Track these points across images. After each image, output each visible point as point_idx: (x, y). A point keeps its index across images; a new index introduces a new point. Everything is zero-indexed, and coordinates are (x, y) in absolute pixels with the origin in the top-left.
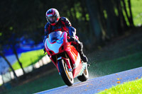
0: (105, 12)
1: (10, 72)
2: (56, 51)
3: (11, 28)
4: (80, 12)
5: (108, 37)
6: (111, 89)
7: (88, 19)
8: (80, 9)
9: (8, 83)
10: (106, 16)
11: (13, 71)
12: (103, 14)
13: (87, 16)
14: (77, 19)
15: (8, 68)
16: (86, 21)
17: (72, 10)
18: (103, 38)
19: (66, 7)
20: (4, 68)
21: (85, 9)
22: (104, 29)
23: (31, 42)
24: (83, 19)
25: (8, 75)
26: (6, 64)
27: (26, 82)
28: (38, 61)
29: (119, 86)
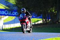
4: (54, 10)
13: (56, 12)
17: (52, 8)
19: (50, 7)
21: (56, 9)
23: (36, 15)
28: (37, 22)
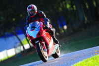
0: (87, 4)
1: (20, 46)
2: (34, 36)
3: (21, 15)
5: (89, 22)
6: (91, 58)
7: (75, 9)
8: (70, 2)
9: (19, 54)
10: (87, 7)
11: (23, 45)
12: (86, 5)
14: (67, 9)
15: (19, 43)
16: (73, 10)
18: (86, 22)
20: (16, 43)
21: (73, 2)
22: (86, 16)
24: (72, 9)
25: (19, 48)
26: (17, 40)
27: (32, 53)
29: (97, 56)
